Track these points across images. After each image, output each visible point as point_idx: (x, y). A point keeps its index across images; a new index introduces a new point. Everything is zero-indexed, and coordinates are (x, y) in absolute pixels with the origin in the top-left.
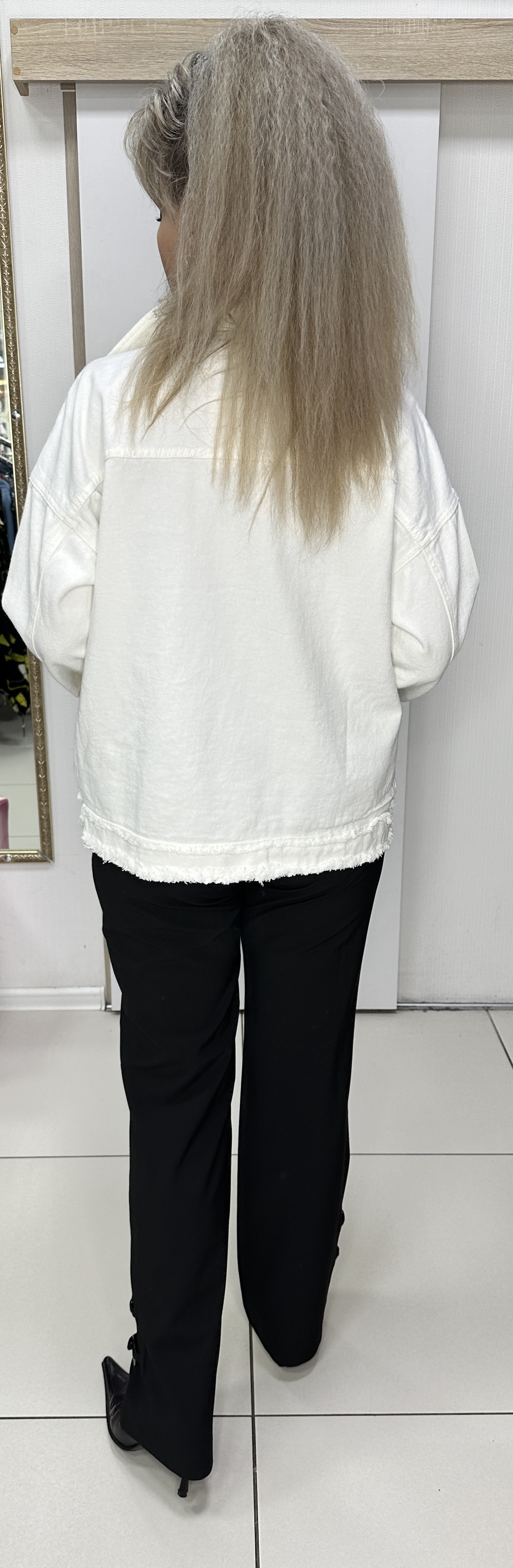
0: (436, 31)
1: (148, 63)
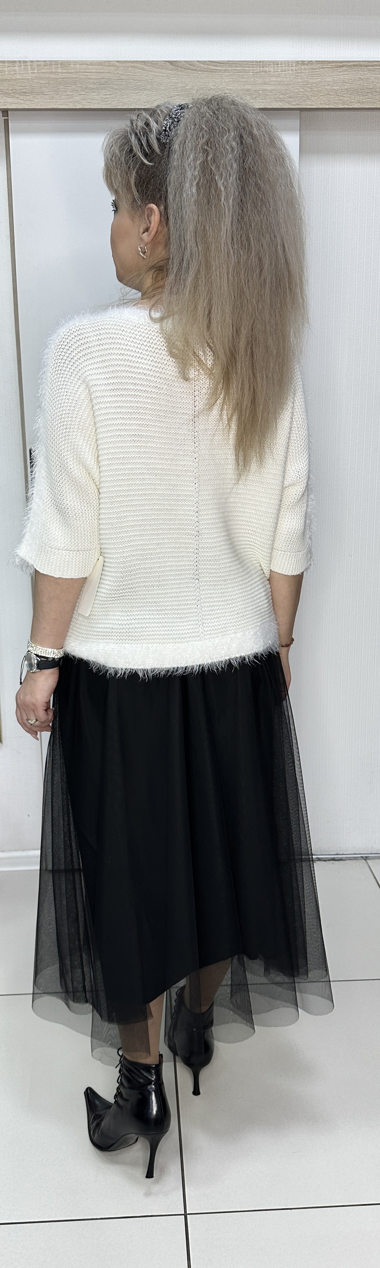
0: (301, 70)
1: (72, 95)
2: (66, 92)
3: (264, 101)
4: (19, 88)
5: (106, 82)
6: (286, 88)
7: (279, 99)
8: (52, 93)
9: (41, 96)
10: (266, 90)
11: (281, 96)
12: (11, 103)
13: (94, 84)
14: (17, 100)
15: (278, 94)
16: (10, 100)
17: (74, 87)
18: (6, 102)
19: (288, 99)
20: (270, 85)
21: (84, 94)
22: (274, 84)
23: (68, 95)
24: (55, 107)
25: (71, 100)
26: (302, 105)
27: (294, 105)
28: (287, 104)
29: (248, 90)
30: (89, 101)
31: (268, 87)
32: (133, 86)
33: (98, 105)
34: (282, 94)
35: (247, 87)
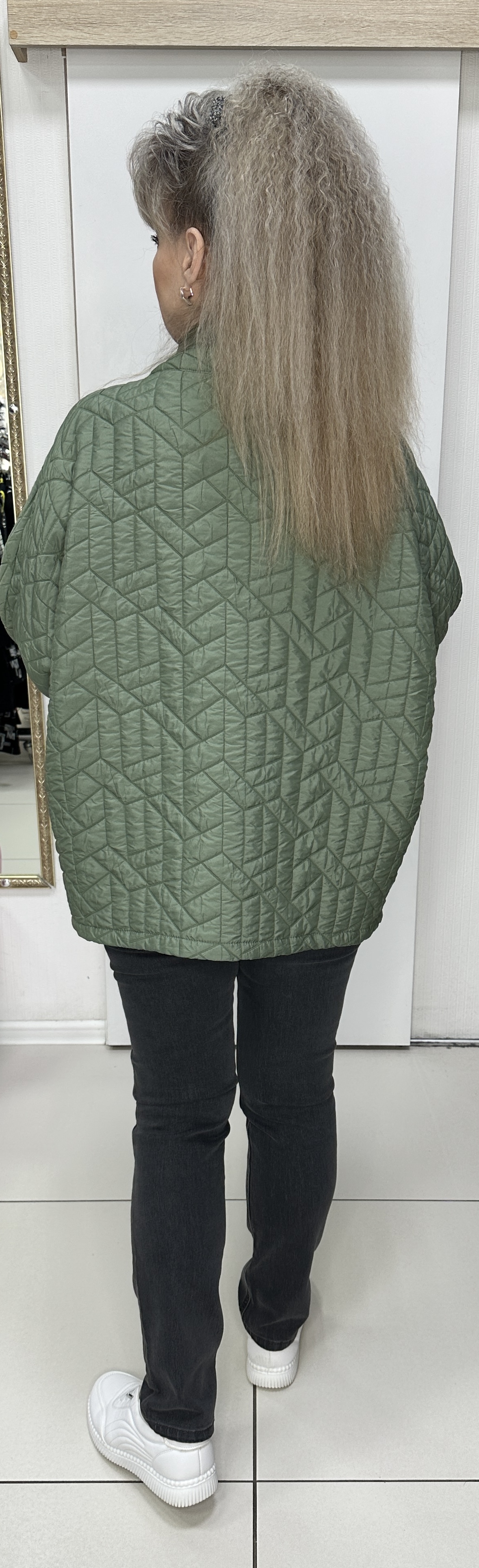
1: (155, 26)
2: (147, 22)
3: (415, 37)
4: (84, 16)
5: (201, 9)
6: (445, 19)
7: (435, 35)
8: (129, 23)
9: (113, 28)
10: (418, 22)
11: (438, 31)
12: (72, 38)
13: (186, 11)
14: (81, 34)
15: (435, 27)
16: (71, 33)
17: (157, 15)
18: (66, 36)
19: (448, 35)
20: (425, 14)
21: (171, 26)
22: (429, 14)
23: (149, 27)
24: (131, 43)
25: (154, 34)
26: (467, 43)
27: (456, 43)
28: (447, 42)
29: (394, 22)
30: (178, 35)
31: (422, 19)
32: (238, 14)
33: (190, 41)
34: (440, 28)
35: (392, 18)
